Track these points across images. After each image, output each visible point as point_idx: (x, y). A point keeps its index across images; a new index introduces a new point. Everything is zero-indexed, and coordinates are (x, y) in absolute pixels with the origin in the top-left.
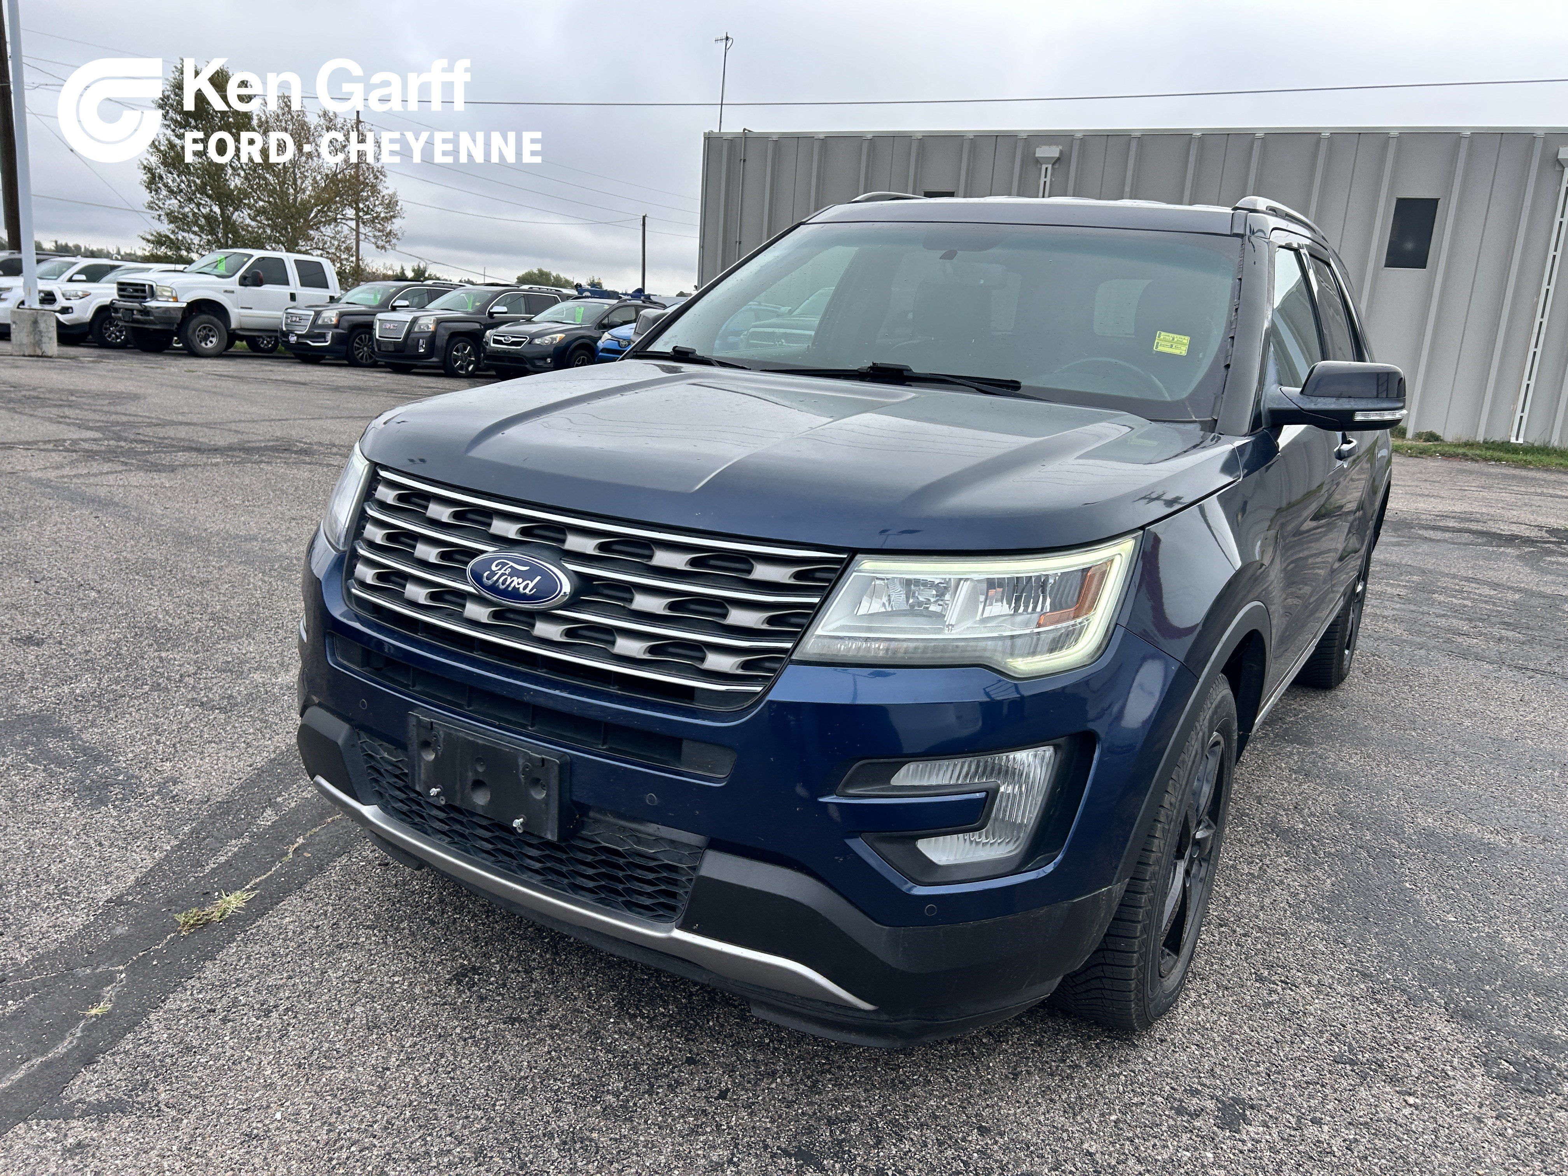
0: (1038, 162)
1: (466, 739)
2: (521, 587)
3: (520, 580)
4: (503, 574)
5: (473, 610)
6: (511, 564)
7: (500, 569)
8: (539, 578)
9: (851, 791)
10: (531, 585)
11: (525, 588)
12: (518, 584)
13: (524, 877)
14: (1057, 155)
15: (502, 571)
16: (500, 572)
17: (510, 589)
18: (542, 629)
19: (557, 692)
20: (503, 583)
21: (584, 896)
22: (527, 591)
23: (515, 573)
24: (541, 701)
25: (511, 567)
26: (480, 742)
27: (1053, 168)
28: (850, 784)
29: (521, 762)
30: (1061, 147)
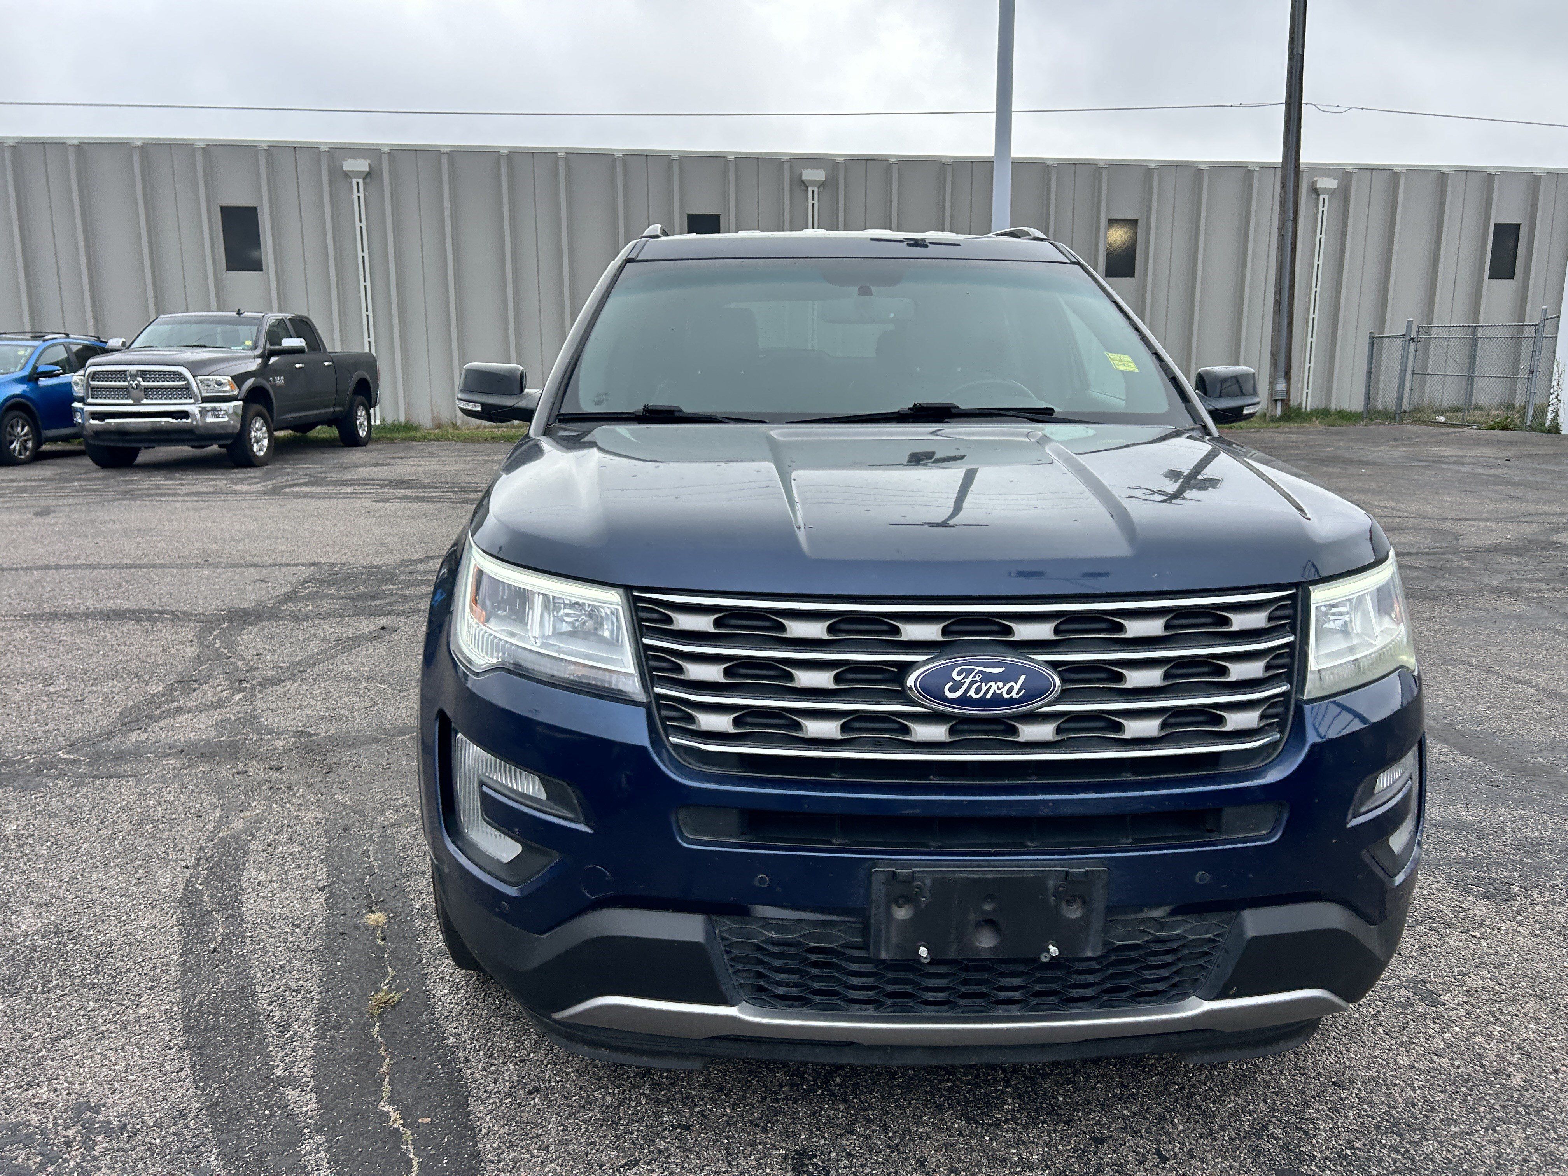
0: (347, 175)
1: (969, 879)
2: (1004, 691)
3: (1000, 684)
4: (972, 683)
5: (923, 732)
6: (978, 668)
7: (966, 677)
8: (1023, 677)
9: (1363, 810)
10: (1017, 687)
11: (1009, 692)
12: (999, 688)
13: (1000, 1012)
14: (367, 169)
15: (970, 678)
16: (968, 681)
17: (989, 696)
18: (1029, 732)
19: (1082, 796)
20: (977, 691)
21: (1074, 1008)
22: (1013, 694)
23: (987, 678)
24: (1067, 811)
25: (980, 672)
26: (990, 876)
27: (364, 183)
28: (1362, 803)
29: (1051, 883)
30: (369, 161)
